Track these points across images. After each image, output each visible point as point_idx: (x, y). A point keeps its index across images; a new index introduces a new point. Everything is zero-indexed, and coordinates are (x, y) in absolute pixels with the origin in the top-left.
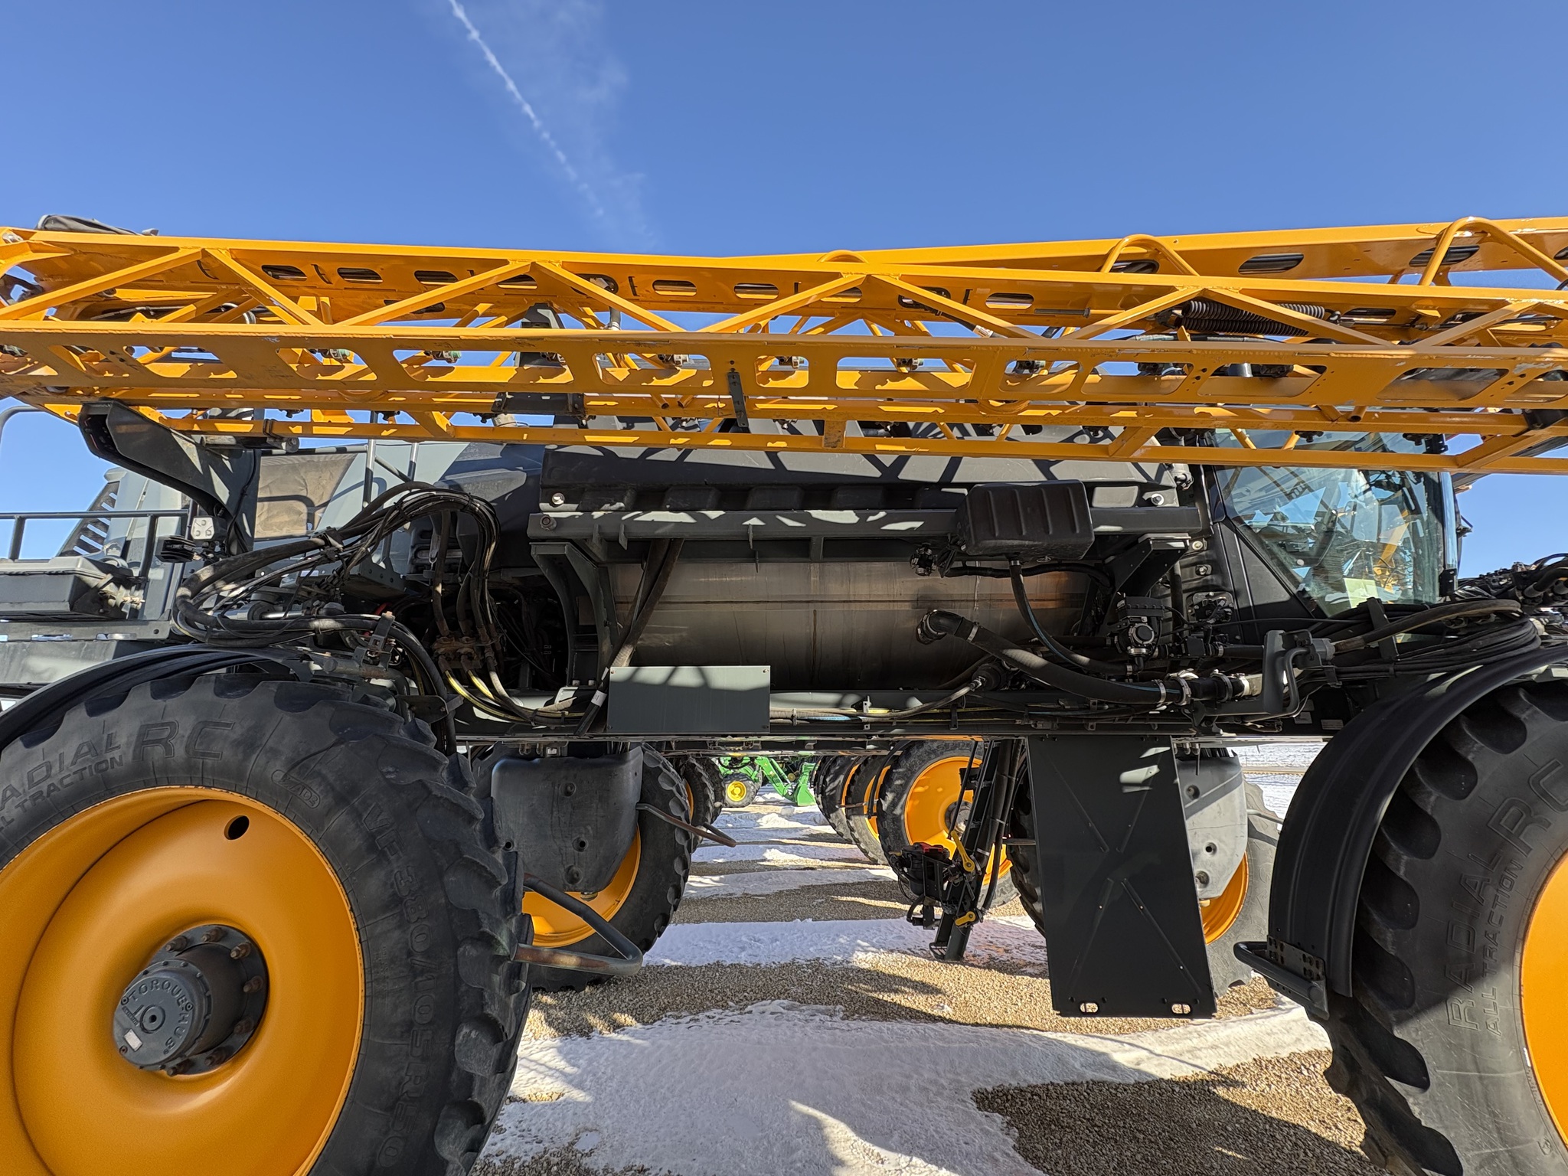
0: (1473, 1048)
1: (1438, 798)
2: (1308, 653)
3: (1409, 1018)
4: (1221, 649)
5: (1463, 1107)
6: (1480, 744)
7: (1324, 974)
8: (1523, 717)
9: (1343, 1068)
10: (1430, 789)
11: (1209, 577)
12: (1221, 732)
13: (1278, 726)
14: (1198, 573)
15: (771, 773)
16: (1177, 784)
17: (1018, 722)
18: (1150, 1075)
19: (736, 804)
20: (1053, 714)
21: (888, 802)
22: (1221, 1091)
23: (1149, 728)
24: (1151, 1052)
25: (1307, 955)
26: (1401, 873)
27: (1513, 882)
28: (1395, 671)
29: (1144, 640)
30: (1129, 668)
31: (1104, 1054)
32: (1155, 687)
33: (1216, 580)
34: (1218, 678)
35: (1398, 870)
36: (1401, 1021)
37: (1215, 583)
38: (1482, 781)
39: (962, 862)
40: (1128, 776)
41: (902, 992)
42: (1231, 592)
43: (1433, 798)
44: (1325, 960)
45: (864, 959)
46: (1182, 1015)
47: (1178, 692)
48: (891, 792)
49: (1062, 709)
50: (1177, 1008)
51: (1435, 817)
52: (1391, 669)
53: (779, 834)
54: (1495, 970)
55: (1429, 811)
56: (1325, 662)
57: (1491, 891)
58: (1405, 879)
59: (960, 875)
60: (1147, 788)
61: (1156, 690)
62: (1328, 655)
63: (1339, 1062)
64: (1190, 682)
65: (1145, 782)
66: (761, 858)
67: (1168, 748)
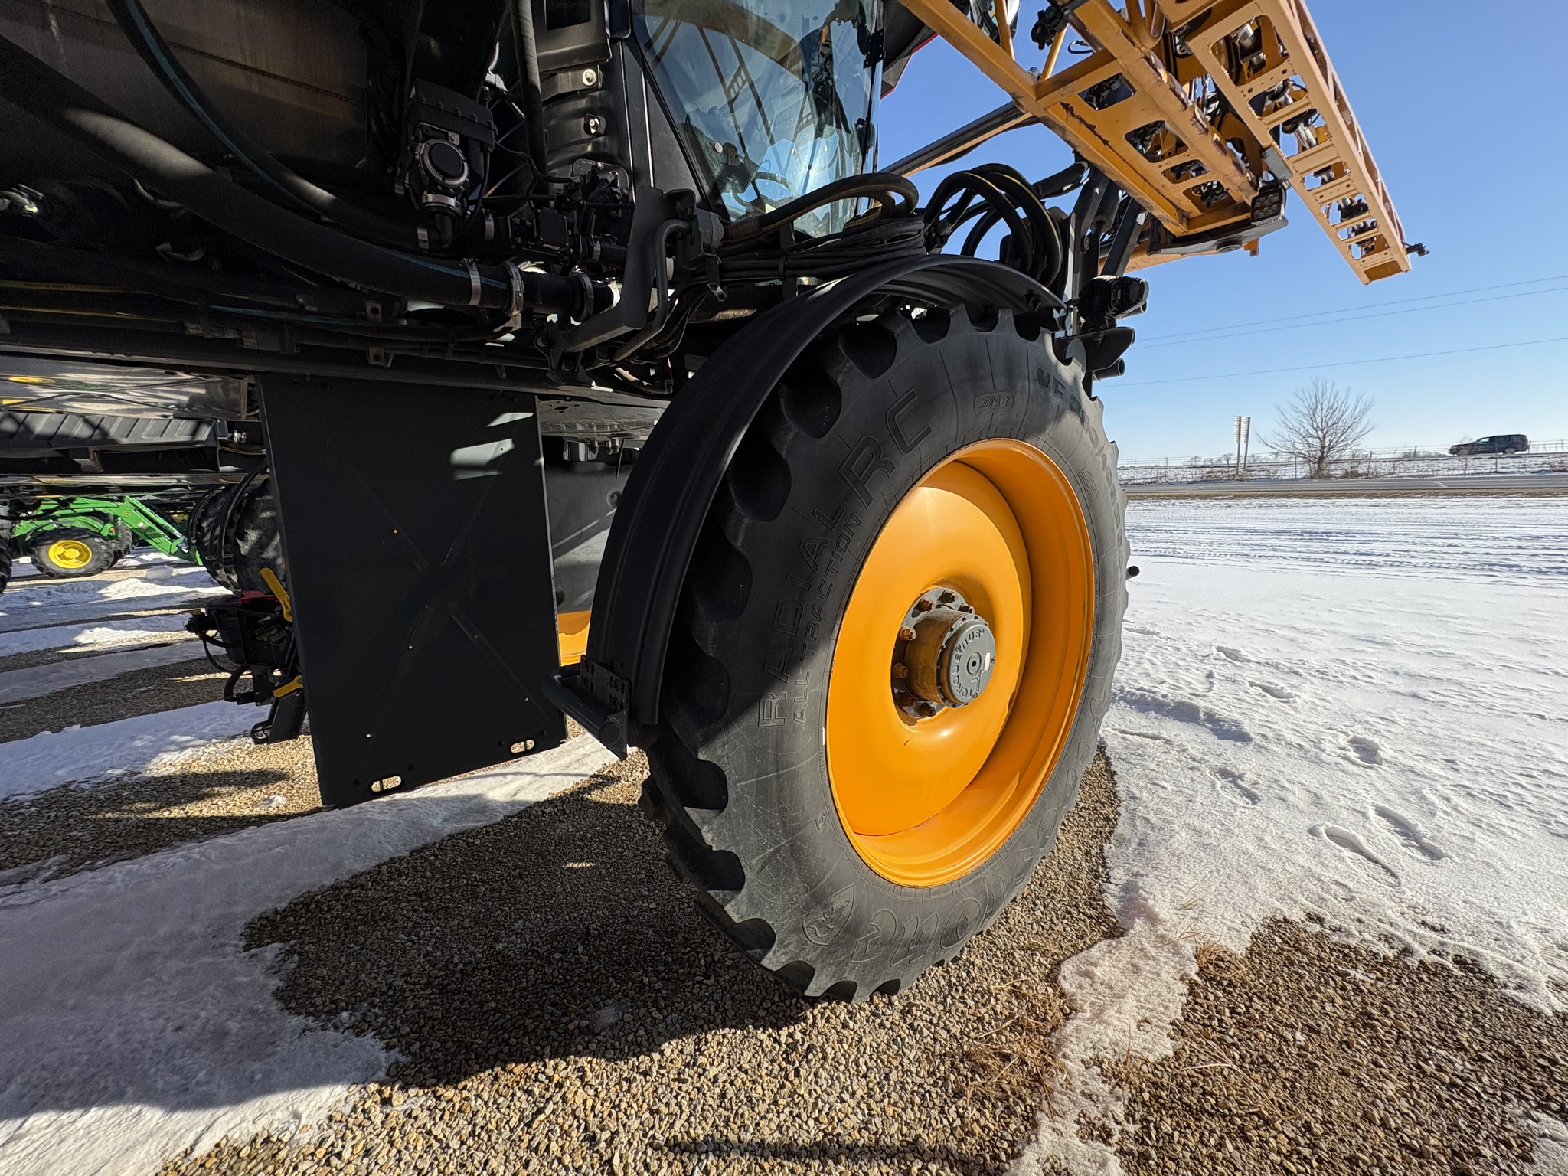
0: (778, 746)
1: (797, 434)
2: (689, 231)
3: (717, 732)
4: (597, 247)
5: (757, 815)
6: (851, 363)
7: (629, 700)
8: (897, 331)
9: (649, 801)
10: (790, 423)
11: (601, 139)
12: (594, 383)
13: (669, 385)
14: (587, 128)
15: (141, 525)
16: (540, 466)
17: (193, 329)
18: (526, 802)
19: (72, 572)
20: (273, 315)
21: (249, 543)
22: (595, 796)
23: (491, 373)
24: (536, 775)
25: (615, 677)
26: (738, 544)
27: (849, 542)
28: (785, 268)
29: (447, 176)
30: (422, 233)
31: (476, 796)
32: (460, 269)
33: (609, 145)
34: (578, 279)
35: (736, 539)
36: (708, 739)
37: (608, 151)
38: (846, 412)
39: (281, 611)
40: (464, 454)
41: (219, 794)
42: (629, 171)
43: (791, 436)
44: (633, 679)
45: (167, 764)
46: (527, 752)
47: (503, 286)
48: (254, 529)
49: (301, 310)
50: (517, 748)
51: (788, 461)
52: (781, 266)
53: (132, 605)
54: (814, 649)
55: (784, 454)
56: (708, 248)
57: (827, 554)
58: (741, 550)
59: (279, 629)
60: (493, 473)
61: (463, 274)
62: (715, 238)
63: (646, 794)
64: (527, 277)
65: (494, 463)
66: (67, 643)
67: (531, 414)
